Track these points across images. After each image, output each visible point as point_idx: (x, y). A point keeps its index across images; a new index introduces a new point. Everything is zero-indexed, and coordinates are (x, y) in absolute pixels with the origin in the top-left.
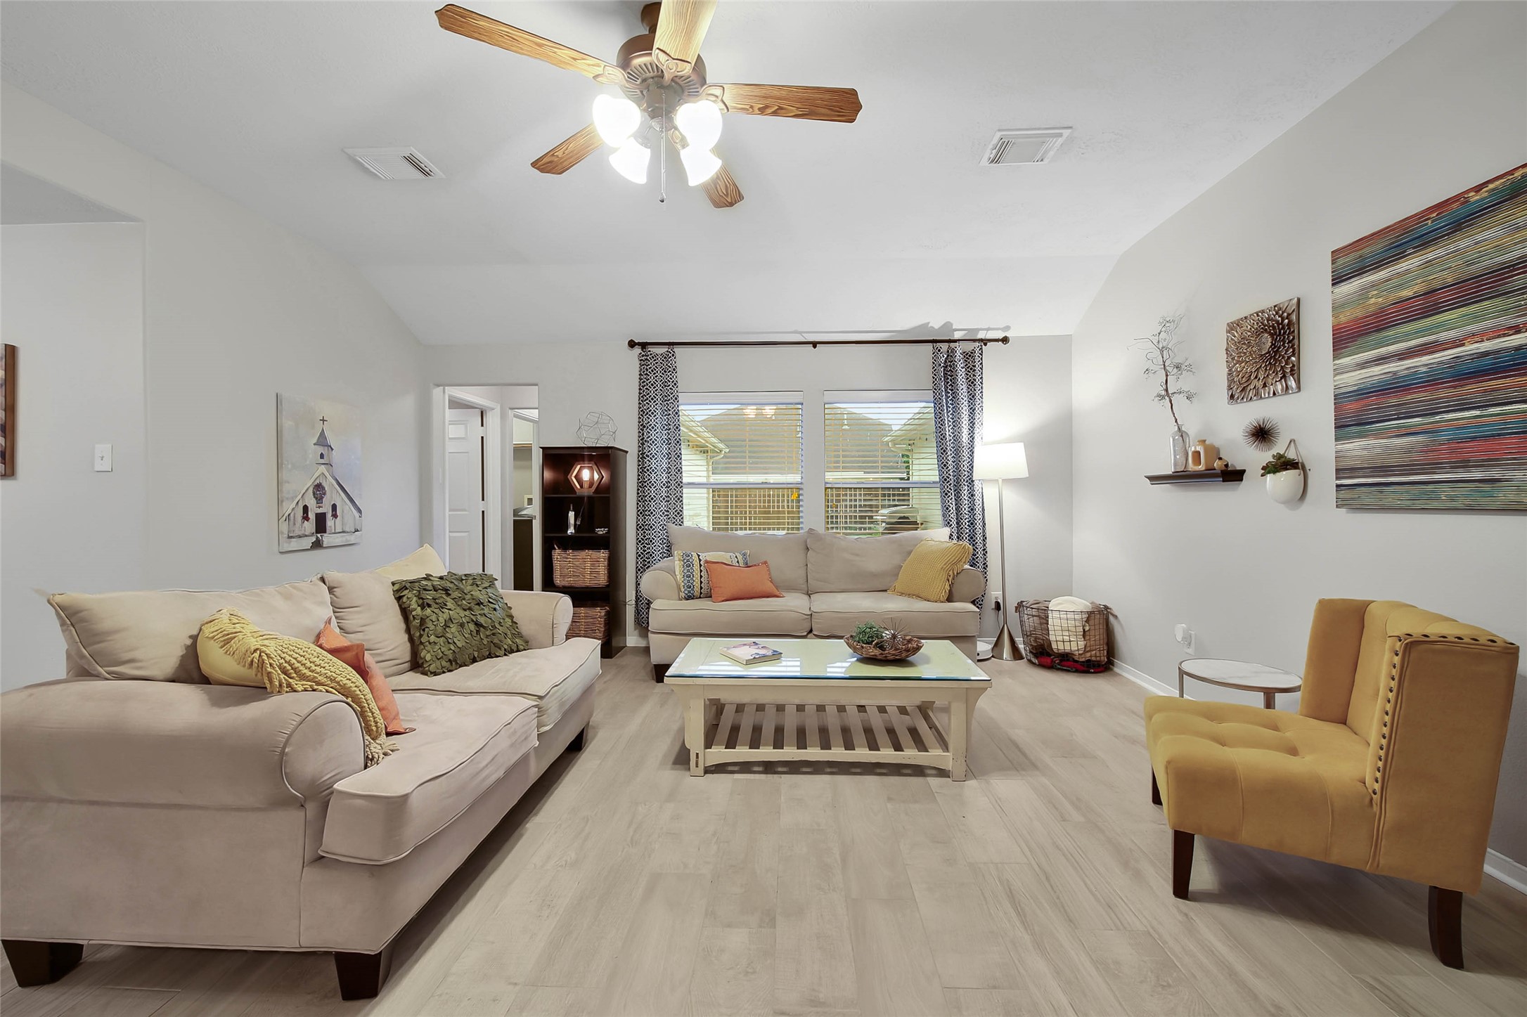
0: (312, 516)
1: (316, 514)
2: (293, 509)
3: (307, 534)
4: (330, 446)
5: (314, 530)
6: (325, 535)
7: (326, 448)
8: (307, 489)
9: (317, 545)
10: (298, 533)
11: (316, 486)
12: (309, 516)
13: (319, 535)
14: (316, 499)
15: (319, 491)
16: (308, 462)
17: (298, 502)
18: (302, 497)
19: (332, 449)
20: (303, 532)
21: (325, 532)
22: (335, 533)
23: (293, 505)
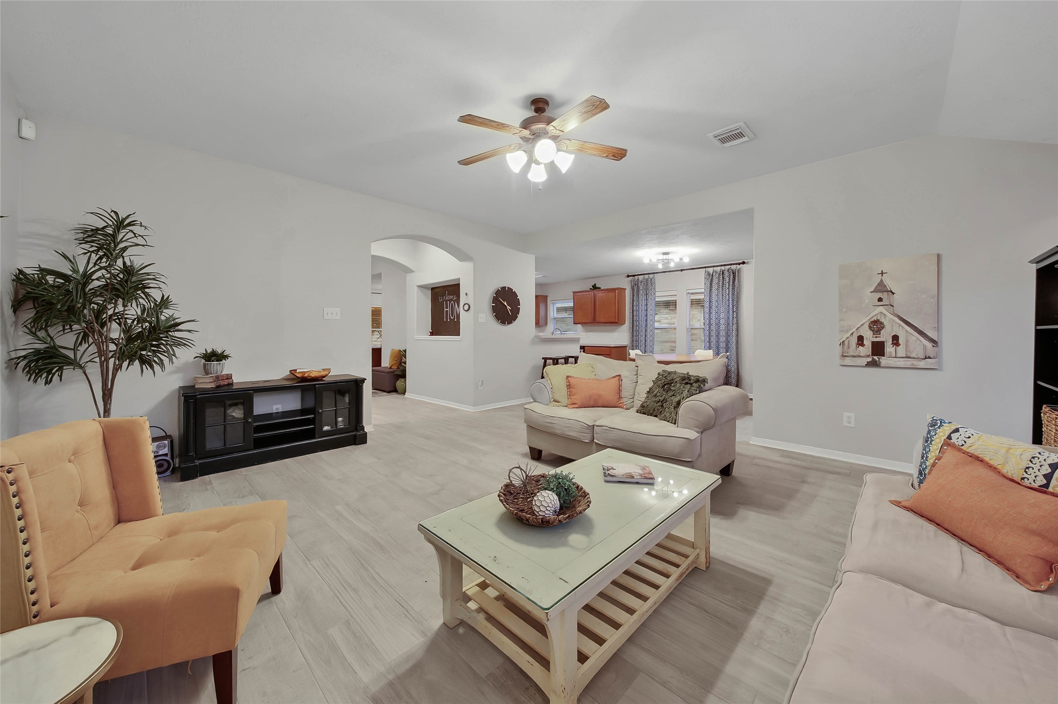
0: (867, 343)
1: (873, 343)
2: (848, 338)
3: (861, 355)
4: (891, 292)
5: (870, 353)
6: (883, 358)
7: (886, 293)
8: (863, 324)
9: (873, 364)
10: (851, 353)
11: (873, 322)
12: (864, 343)
13: (875, 357)
14: (873, 331)
15: (876, 326)
16: (864, 305)
17: (852, 333)
18: (857, 329)
19: (893, 293)
20: (858, 354)
21: (884, 356)
22: (896, 357)
23: (848, 335)
